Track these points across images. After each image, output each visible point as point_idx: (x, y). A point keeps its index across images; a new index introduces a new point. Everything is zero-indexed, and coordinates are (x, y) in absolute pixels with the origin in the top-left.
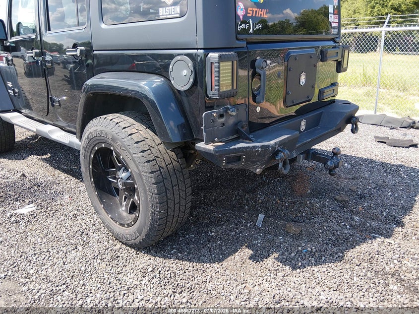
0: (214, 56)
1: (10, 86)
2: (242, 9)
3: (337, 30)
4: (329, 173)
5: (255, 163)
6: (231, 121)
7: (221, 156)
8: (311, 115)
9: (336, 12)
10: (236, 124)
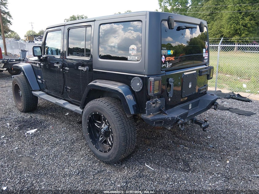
0: (152, 79)
1: (39, 78)
2: (164, 58)
3: (207, 60)
4: (203, 130)
5: (168, 125)
6: (158, 106)
7: (153, 121)
8: (194, 101)
9: (207, 51)
10: (160, 107)
